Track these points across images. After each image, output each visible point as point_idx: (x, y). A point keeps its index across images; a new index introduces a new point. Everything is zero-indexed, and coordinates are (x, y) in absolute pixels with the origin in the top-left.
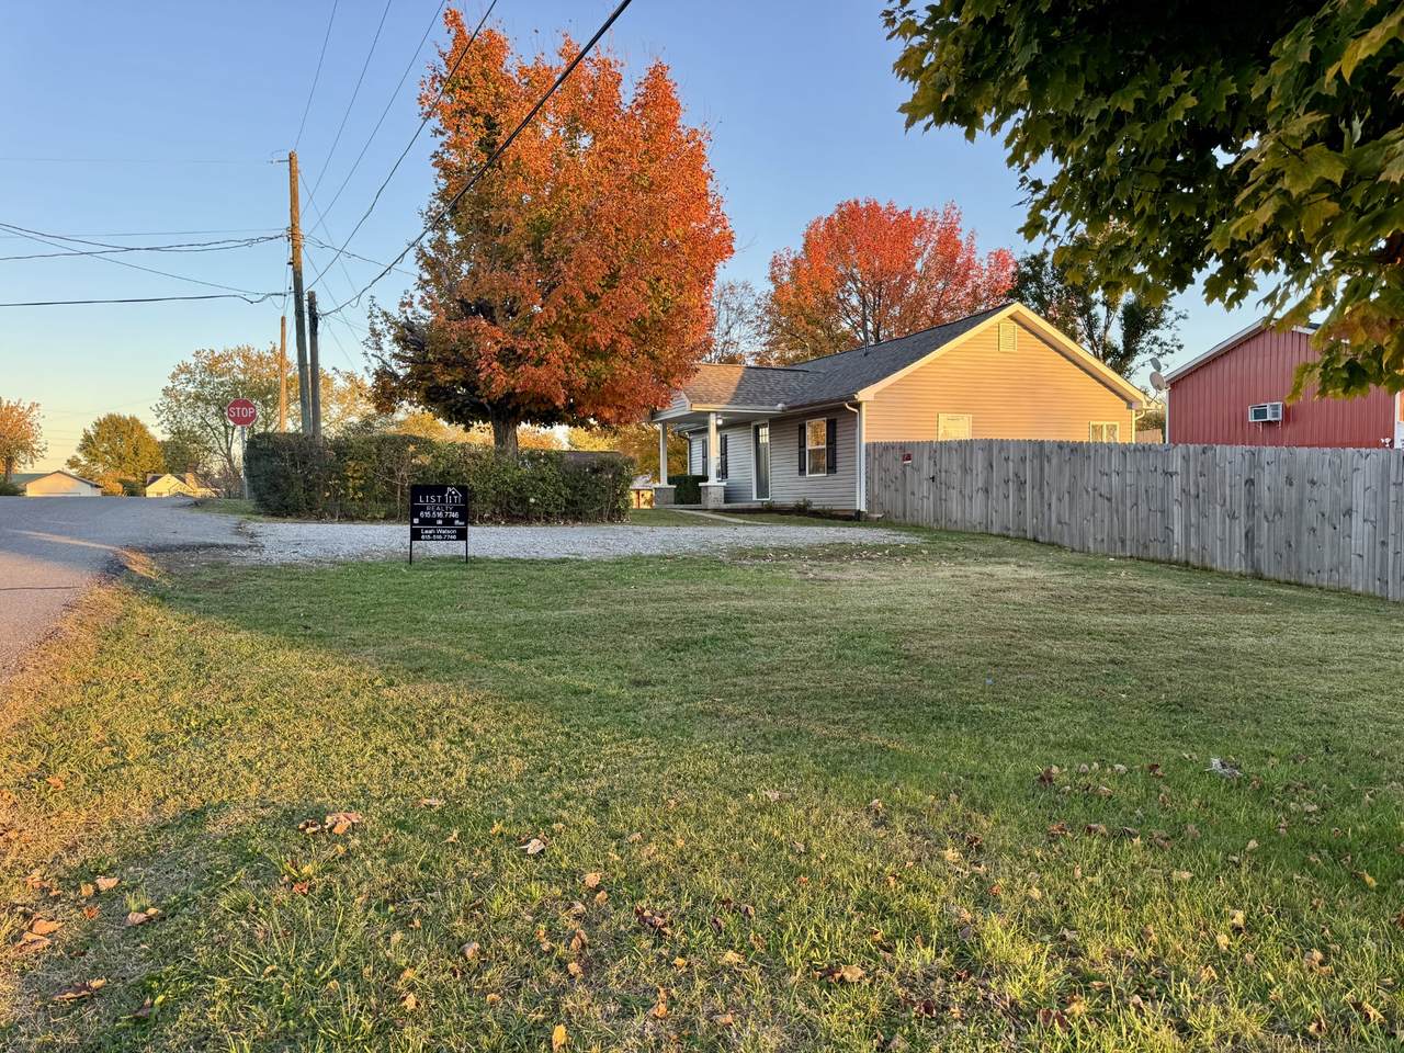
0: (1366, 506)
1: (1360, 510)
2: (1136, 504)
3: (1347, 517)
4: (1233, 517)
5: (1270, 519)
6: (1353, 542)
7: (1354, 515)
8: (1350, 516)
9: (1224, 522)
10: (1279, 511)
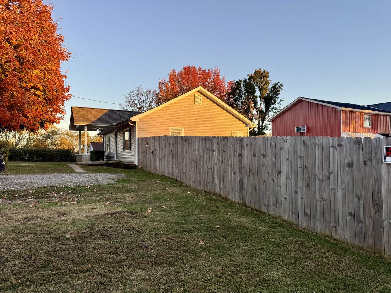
0: (287, 170)
1: (285, 172)
2: (203, 165)
3: (279, 175)
4: (235, 173)
5: (248, 174)
6: (282, 190)
7: (282, 174)
8: (280, 175)
9: (232, 176)
10: (251, 171)
